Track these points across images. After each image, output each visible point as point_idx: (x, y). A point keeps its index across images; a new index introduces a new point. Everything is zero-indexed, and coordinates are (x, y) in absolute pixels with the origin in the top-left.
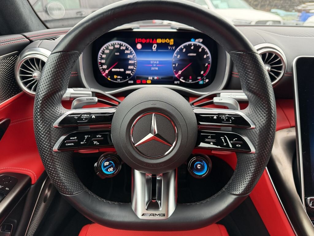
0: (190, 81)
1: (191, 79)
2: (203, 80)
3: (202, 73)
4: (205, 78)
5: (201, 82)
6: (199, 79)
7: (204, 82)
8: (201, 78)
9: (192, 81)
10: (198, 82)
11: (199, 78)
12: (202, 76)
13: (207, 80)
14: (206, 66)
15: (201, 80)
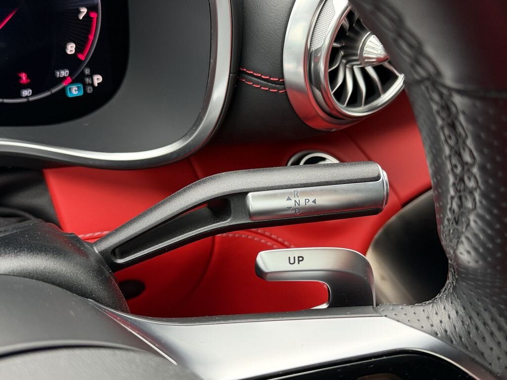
0: (26, 93)
1: (26, 87)
2: (79, 79)
3: (71, 48)
4: (87, 71)
5: (75, 91)
6: (64, 78)
7: (85, 85)
8: (70, 75)
9: (33, 94)
10: (63, 91)
11: (64, 73)
12: (72, 63)
13: (98, 79)
14: (81, 17)
15: (73, 82)
